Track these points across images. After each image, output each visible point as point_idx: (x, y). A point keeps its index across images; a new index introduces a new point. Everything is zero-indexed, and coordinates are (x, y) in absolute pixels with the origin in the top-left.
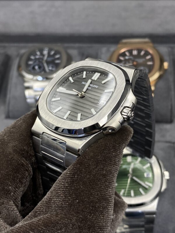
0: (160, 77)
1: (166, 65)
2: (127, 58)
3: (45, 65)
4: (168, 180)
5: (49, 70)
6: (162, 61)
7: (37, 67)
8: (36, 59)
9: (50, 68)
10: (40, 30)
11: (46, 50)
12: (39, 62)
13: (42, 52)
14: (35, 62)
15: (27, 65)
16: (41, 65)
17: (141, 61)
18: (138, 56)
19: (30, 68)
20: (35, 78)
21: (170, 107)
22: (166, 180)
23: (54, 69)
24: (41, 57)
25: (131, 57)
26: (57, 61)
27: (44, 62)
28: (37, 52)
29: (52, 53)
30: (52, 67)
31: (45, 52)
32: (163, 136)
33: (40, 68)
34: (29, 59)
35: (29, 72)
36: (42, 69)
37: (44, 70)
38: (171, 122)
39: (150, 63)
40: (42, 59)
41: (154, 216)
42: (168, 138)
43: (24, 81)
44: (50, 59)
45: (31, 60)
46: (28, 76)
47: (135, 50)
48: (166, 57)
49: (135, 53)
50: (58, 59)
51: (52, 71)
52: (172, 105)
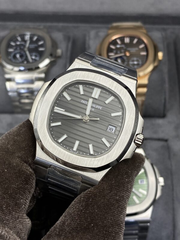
1: (160, 55)
2: (118, 46)
3: (28, 53)
4: (162, 186)
5: (32, 59)
7: (18, 56)
8: (17, 45)
9: (34, 57)
11: (28, 35)
12: (21, 49)
14: (16, 49)
16: (22, 52)
17: (134, 50)
18: (131, 44)
19: (11, 57)
21: (163, 101)
22: (161, 187)
24: (23, 43)
25: (123, 46)
26: (41, 49)
27: (26, 49)
28: (18, 37)
29: (35, 38)
30: (36, 56)
31: (27, 37)
33: (21, 56)
34: (9, 46)
35: (10, 63)
36: (24, 58)
37: (27, 59)
38: (163, 116)
39: (144, 53)
40: (24, 46)
41: (148, 224)
42: (161, 135)
43: (5, 73)
44: (33, 46)
46: (9, 67)
47: (127, 37)
48: (160, 46)
49: (127, 40)
50: (42, 46)
51: (35, 60)
52: (165, 99)
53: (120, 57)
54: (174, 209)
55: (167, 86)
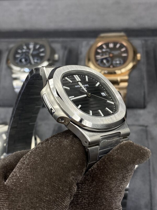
0: (134, 68)
1: (139, 56)
2: (104, 50)
3: (31, 58)
5: (35, 62)
6: (135, 53)
7: (23, 60)
8: (23, 53)
10: (27, 26)
11: (32, 45)
12: (26, 55)
13: (29, 46)
14: (22, 56)
15: (15, 58)
16: (27, 58)
17: (116, 53)
18: (114, 48)
19: (18, 61)
20: (22, 70)
21: (143, 94)
23: (39, 62)
24: (27, 51)
25: (108, 50)
26: (42, 55)
27: (30, 55)
28: (24, 46)
29: (38, 47)
30: (37, 60)
32: (137, 120)
33: (26, 60)
34: (16, 53)
35: (17, 65)
36: (28, 62)
37: (30, 62)
39: (124, 55)
40: (28, 53)
41: (127, 192)
42: (142, 122)
43: (12, 73)
44: (35, 53)
45: (18, 53)
46: (16, 68)
47: (111, 43)
48: (140, 49)
49: (111, 45)
50: (42, 52)
51: (37, 63)
52: (144, 93)
53: (106, 58)
54: (150, 181)
55: (145, 82)
